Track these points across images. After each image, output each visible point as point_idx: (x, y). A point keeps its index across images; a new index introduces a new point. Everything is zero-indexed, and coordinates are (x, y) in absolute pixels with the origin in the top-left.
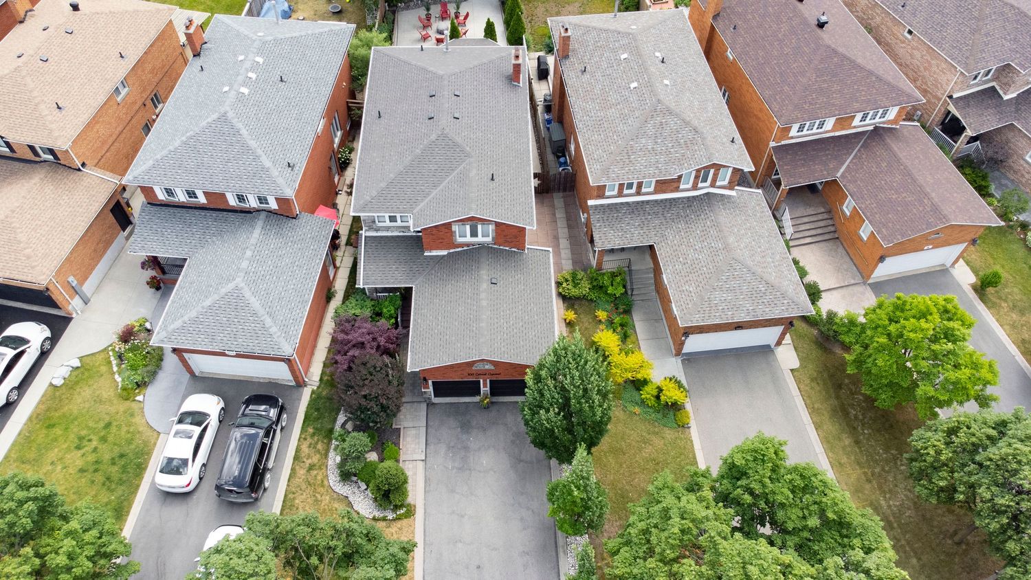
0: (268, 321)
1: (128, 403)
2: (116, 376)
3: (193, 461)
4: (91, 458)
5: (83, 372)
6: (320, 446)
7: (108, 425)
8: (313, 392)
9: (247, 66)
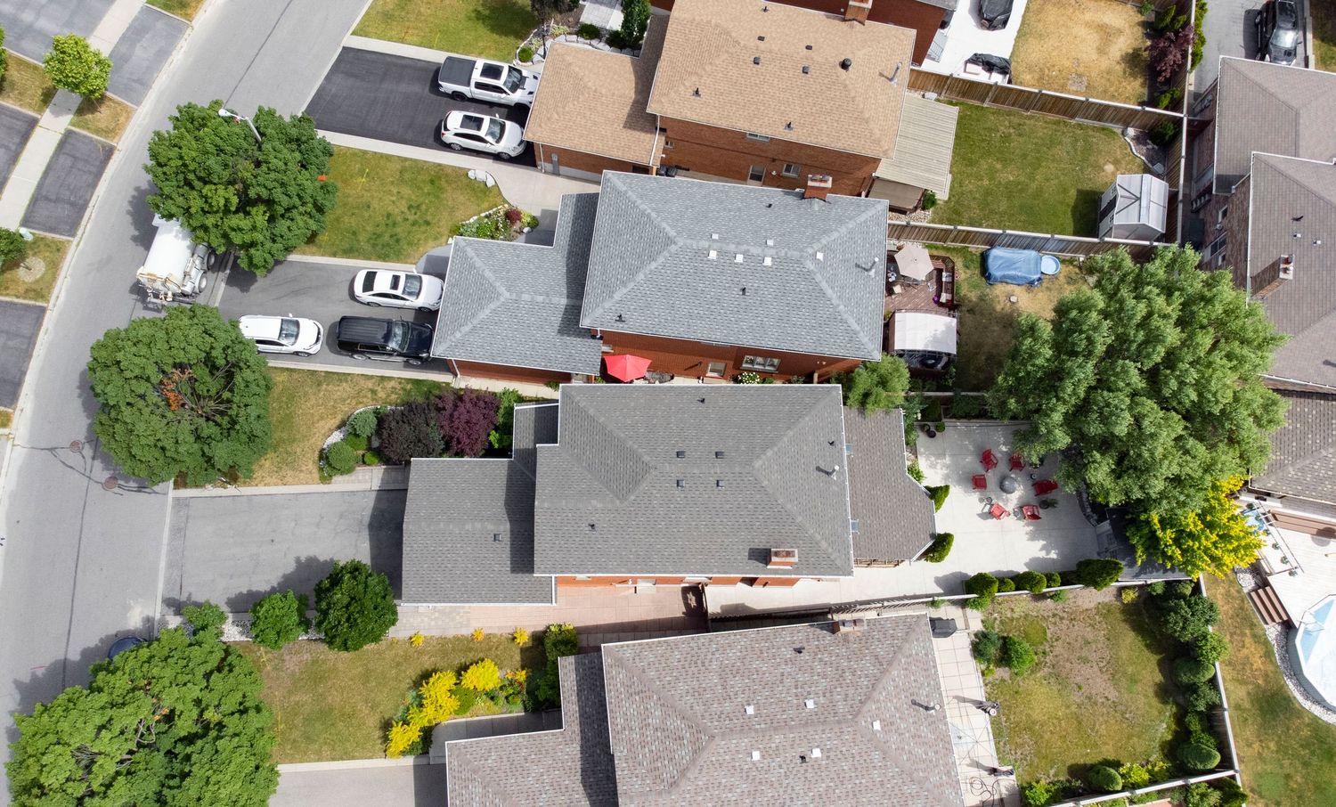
0: (466, 329)
1: (446, 232)
2: (476, 218)
3: (374, 295)
4: (399, 219)
5: (482, 191)
6: (394, 397)
7: (428, 223)
8: (448, 384)
9: (755, 250)
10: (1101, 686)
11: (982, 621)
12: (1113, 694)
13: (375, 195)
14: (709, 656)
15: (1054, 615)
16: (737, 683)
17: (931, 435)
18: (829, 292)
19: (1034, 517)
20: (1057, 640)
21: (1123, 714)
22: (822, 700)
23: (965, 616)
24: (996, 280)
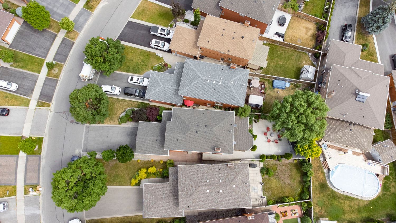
0: (153, 93)
1: (150, 68)
2: (157, 65)
3: (133, 82)
4: (139, 64)
5: (159, 58)
6: (136, 106)
8: (148, 104)
9: (218, 80)
10: (287, 180)
11: (263, 165)
12: (289, 182)
13: (134, 58)
14: (200, 169)
15: (279, 164)
16: (206, 175)
17: (256, 123)
18: (234, 91)
19: (277, 143)
20: (279, 170)
21: (291, 186)
22: (223, 180)
23: (259, 163)
24: (275, 87)
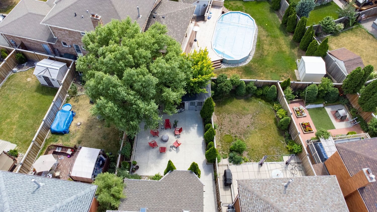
11: (224, 158)
17: (138, 167)
19: (180, 130)
20: (230, 131)
21: (257, 114)
24: (67, 129)
